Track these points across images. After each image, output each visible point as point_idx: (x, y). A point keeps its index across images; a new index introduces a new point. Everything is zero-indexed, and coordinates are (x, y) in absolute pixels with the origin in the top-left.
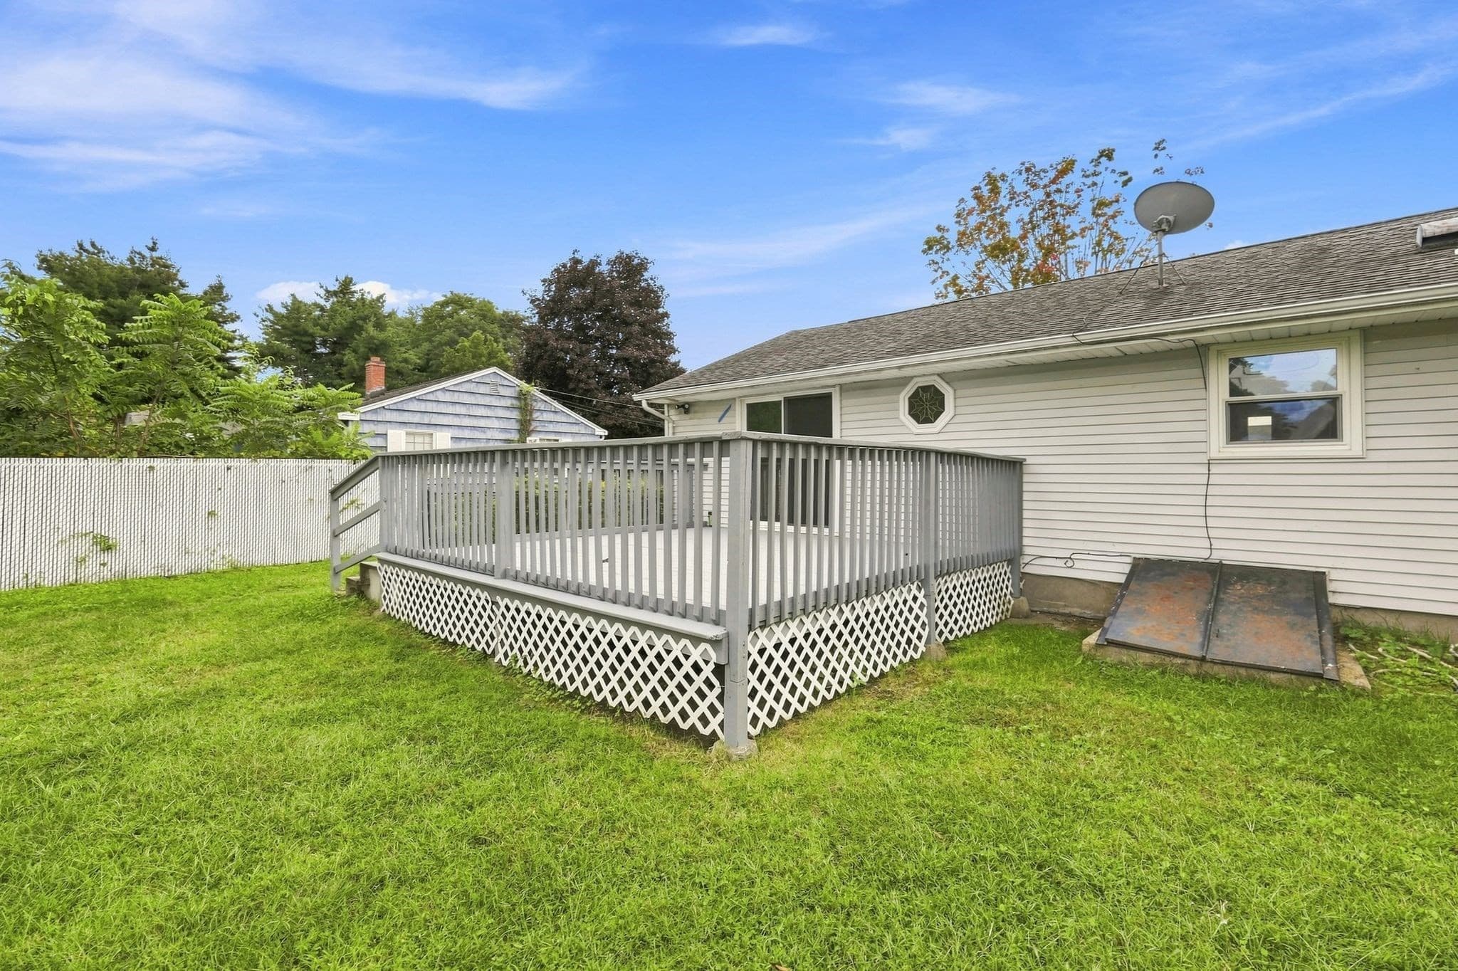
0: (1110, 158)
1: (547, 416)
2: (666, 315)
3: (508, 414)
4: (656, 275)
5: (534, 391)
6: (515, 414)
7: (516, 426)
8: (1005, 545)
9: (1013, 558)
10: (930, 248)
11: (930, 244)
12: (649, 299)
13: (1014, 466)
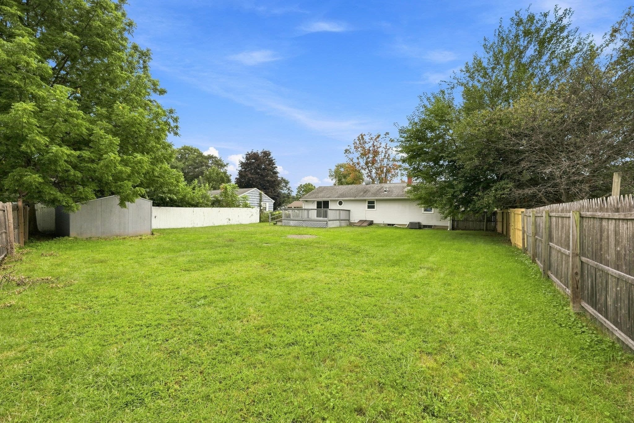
0: (388, 134)
1: (265, 198)
2: (276, 167)
3: (257, 198)
4: (273, 156)
5: (262, 193)
6: (259, 198)
7: (259, 200)
8: (348, 218)
9: (349, 220)
10: (346, 152)
11: (346, 151)
12: (271, 162)
13: (349, 211)
